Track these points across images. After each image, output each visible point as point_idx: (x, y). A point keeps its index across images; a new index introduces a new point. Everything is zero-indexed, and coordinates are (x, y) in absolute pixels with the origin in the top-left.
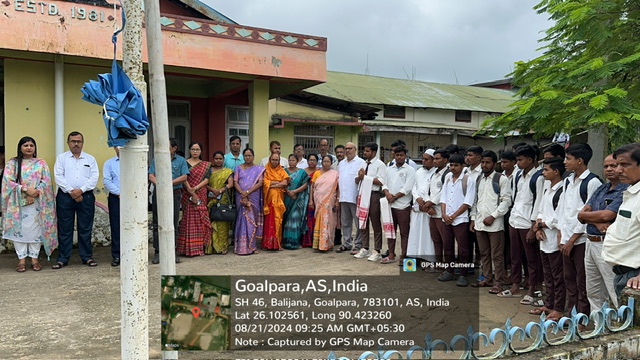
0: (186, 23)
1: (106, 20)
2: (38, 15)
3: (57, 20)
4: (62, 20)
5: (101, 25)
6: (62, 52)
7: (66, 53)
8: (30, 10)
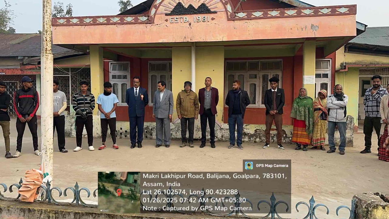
0: (254, 14)
1: (210, 20)
2: (180, 23)
3: (188, 24)
4: (190, 24)
5: (208, 23)
6: (190, 41)
7: (192, 41)
8: (176, 22)
